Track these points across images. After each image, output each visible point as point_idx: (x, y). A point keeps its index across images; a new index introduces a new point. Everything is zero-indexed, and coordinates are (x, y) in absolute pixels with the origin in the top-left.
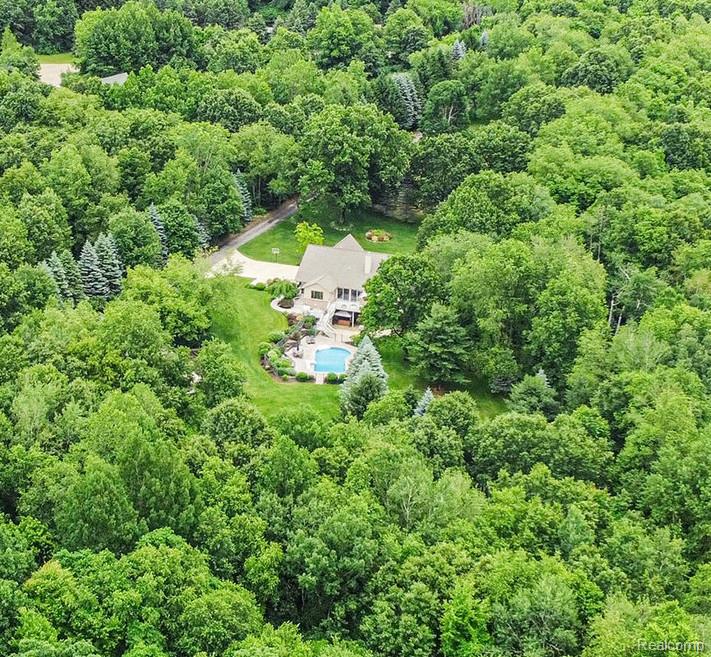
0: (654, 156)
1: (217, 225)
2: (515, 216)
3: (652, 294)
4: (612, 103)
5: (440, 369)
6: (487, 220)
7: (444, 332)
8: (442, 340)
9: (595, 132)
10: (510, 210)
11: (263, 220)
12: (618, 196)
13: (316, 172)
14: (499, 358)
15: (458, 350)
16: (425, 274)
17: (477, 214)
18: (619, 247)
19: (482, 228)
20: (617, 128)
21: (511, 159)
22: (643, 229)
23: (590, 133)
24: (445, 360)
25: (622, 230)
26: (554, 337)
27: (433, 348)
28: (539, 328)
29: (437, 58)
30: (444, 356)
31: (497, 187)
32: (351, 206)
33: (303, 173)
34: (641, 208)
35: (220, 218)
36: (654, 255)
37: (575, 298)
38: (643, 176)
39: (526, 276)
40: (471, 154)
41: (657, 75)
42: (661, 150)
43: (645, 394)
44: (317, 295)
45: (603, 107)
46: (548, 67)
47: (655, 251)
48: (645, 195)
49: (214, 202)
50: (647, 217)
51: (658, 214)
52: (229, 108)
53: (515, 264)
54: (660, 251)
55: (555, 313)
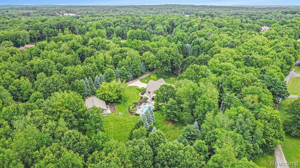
0: (241, 63)
1: (134, 74)
2: (200, 76)
3: (233, 101)
4: (233, 50)
5: (170, 117)
6: (193, 77)
7: (172, 107)
8: (171, 109)
9: (227, 57)
10: (200, 75)
11: (148, 73)
12: (228, 72)
13: (158, 63)
14: (186, 115)
15: (175, 112)
16: (170, 90)
17: (191, 75)
18: (227, 86)
19: (191, 79)
20: (233, 56)
21: (204, 62)
22: (234, 82)
23: (225, 57)
24: (171, 114)
25: (228, 81)
26: (201, 112)
27: (168, 111)
28: (197, 109)
29: (197, 41)
30: (171, 113)
31: (197, 68)
32: (166, 71)
33: (155, 63)
34: (234, 76)
35: (135, 72)
36: (236, 89)
37: (208, 101)
38: (238, 68)
39: (196, 93)
40: (196, 61)
41: (246, 46)
42: (244, 62)
43: (221, 140)
44: (149, 92)
45: (230, 51)
46: (221, 44)
47: (237, 88)
48: (236, 72)
49: (134, 68)
50: (235, 78)
51: (239, 78)
52: (144, 48)
53: (193, 90)
54: (238, 88)
55: (202, 105)
